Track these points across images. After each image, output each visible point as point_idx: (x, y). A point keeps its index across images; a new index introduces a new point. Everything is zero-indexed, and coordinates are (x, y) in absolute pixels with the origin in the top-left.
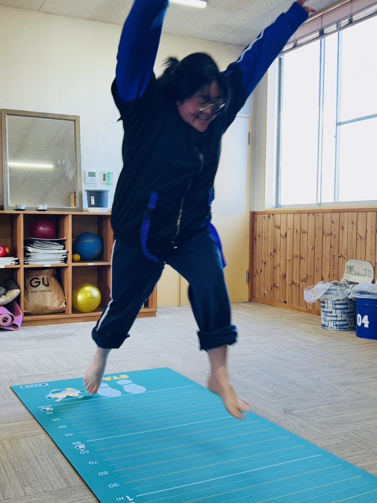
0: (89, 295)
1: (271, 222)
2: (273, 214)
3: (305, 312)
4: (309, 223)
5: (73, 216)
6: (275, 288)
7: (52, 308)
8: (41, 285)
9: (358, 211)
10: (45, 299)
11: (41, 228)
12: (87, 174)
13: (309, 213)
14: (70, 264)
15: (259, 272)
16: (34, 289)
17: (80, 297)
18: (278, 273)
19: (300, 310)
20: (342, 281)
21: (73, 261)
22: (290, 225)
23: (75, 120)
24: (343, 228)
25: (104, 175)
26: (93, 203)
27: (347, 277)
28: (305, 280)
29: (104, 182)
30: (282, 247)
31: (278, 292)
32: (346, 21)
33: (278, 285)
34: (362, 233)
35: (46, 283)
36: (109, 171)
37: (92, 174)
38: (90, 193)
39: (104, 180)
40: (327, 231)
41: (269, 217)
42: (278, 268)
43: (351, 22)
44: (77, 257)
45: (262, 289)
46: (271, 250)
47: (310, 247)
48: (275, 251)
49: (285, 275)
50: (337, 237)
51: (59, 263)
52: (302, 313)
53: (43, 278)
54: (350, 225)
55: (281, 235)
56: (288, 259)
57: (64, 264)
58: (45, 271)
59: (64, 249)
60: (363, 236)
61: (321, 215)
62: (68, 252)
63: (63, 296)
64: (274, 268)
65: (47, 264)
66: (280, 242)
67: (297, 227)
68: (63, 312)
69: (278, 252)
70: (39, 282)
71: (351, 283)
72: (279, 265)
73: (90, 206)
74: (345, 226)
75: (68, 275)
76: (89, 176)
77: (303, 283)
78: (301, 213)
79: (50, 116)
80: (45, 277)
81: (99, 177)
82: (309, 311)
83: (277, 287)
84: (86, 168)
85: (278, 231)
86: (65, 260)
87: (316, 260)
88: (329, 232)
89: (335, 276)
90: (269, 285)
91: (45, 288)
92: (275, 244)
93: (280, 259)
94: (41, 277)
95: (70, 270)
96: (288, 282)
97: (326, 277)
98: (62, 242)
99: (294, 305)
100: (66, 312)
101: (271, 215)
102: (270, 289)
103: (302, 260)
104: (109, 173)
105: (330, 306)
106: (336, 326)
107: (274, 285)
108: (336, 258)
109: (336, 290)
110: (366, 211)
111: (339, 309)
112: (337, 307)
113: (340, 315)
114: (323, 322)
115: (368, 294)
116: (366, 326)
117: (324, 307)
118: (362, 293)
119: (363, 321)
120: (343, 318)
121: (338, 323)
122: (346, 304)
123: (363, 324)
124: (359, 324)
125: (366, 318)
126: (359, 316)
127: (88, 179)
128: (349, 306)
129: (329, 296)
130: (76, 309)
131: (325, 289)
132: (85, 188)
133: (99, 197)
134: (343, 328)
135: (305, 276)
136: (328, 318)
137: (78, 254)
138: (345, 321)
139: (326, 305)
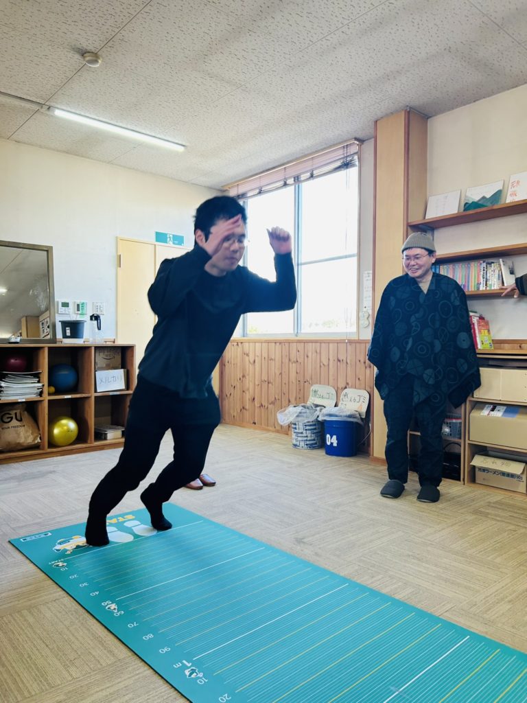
0: (65, 428)
1: (239, 349)
2: (242, 343)
3: (273, 432)
4: (276, 352)
5: (49, 348)
6: (244, 411)
7: (25, 444)
8: (14, 421)
9: (321, 342)
10: (18, 434)
11: (13, 361)
12: (60, 305)
13: (275, 343)
14: (46, 398)
15: (228, 395)
16: (6, 425)
17: (56, 431)
18: (248, 396)
19: (268, 431)
20: (309, 403)
21: (50, 394)
22: (258, 353)
23: (48, 250)
24: (307, 357)
25: (78, 305)
26: (68, 333)
27: (312, 400)
28: (273, 403)
29: (79, 312)
30: (251, 373)
31: (247, 414)
32: (308, 175)
33: (247, 407)
34: (325, 361)
35: (19, 418)
36: (82, 301)
37: (65, 305)
38: (65, 324)
39: (78, 310)
40: (293, 358)
41: (238, 345)
42: (247, 392)
43: (312, 176)
44: (52, 389)
45: (232, 412)
46: (239, 375)
47: (278, 373)
48: (243, 376)
49: (254, 399)
50: (302, 363)
51: (33, 397)
52: (271, 433)
53: (16, 414)
54: (314, 354)
55: (249, 362)
56: (257, 383)
57: (39, 398)
58: (17, 406)
59: (39, 382)
60: (326, 363)
61: (287, 344)
62: (43, 385)
63: (37, 431)
64: (244, 391)
65: (22, 399)
66: (249, 368)
67: (265, 355)
68: (37, 447)
69: (247, 377)
70: (12, 418)
71: (317, 406)
72: (248, 389)
73: (65, 336)
74: (310, 355)
75: (44, 409)
76: (62, 306)
77: (271, 405)
78: (268, 342)
79: (21, 246)
80: (18, 412)
81: (72, 308)
82: (278, 431)
83: (246, 409)
84: (59, 298)
85: (247, 358)
86: (41, 394)
87: (283, 385)
88: (295, 360)
89: (301, 399)
90: (238, 407)
91: (18, 423)
92: (244, 369)
93: (249, 383)
94: (13, 412)
95: (46, 404)
96: (257, 404)
97: (292, 400)
98: (37, 376)
99: (263, 426)
100: (41, 447)
101: (240, 344)
102: (239, 411)
103: (270, 385)
104: (83, 304)
105: (300, 428)
106: (307, 445)
107: (243, 408)
108: (302, 383)
109: (306, 413)
110: (328, 342)
111: (309, 430)
112: (308, 428)
113: (309, 435)
114: (294, 442)
115: (337, 416)
116: (335, 445)
117: (296, 428)
118: (330, 415)
119: (332, 440)
120: (313, 438)
121: (308, 443)
122: (315, 425)
123: (332, 443)
124: (329, 443)
125: (335, 437)
126: (328, 436)
127: (62, 309)
128: (317, 427)
129: (300, 419)
130: (52, 444)
131: (296, 412)
132: (59, 319)
133: (74, 328)
134: (312, 447)
135: (273, 399)
136: (299, 439)
137: (53, 386)
138: (314, 440)
139: (297, 427)
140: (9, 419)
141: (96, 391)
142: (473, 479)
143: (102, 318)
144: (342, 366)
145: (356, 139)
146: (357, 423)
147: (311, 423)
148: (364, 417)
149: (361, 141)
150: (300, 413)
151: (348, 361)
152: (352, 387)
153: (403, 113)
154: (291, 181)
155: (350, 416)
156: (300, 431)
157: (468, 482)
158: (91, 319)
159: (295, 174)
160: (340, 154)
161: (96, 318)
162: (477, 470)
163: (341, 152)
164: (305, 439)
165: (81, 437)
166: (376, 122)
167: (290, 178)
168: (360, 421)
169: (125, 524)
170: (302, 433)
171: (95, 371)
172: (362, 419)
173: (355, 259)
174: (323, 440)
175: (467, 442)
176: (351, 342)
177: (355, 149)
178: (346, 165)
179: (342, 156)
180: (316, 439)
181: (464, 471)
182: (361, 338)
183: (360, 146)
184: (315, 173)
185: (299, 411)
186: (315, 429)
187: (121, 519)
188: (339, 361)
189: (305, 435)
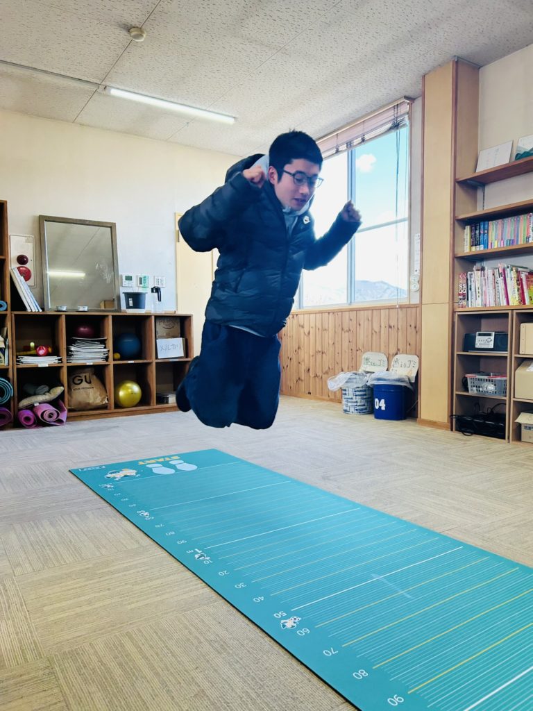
0: (130, 390)
1: (295, 321)
2: (297, 314)
3: (328, 401)
4: (330, 321)
5: (113, 316)
6: (300, 382)
7: (94, 404)
8: (84, 383)
9: (372, 309)
10: (88, 395)
11: (82, 329)
12: (124, 278)
13: (329, 313)
14: (111, 362)
15: (285, 367)
16: (77, 387)
17: (122, 393)
18: (303, 368)
19: (323, 400)
20: (360, 371)
21: (114, 360)
22: (312, 324)
23: (112, 227)
24: (360, 325)
25: (141, 279)
26: (131, 304)
27: (364, 367)
28: (327, 373)
29: (141, 285)
30: (306, 344)
31: (302, 385)
32: (359, 140)
33: (303, 378)
34: (376, 328)
35: (88, 380)
36: (145, 275)
37: (129, 278)
38: (128, 295)
39: (141, 283)
40: (346, 328)
42: (303, 363)
43: (363, 140)
44: (118, 356)
45: (288, 383)
46: (295, 347)
47: (331, 343)
48: (299, 348)
49: (309, 370)
50: (355, 333)
51: (101, 362)
52: (325, 402)
53: (85, 376)
54: (366, 322)
55: (304, 333)
56: (311, 354)
57: (105, 363)
58: (87, 370)
59: (105, 348)
60: (377, 330)
61: (340, 314)
62: (109, 351)
63: (104, 393)
64: (299, 363)
65: (90, 363)
66: (304, 339)
67: (319, 325)
68: (105, 407)
69: (302, 349)
70: (82, 380)
71: (368, 372)
72: (304, 361)
73: (128, 307)
74: (362, 323)
75: (110, 372)
76: (126, 280)
77: (326, 375)
78: (321, 312)
79: (87, 223)
80: (87, 375)
81: (135, 281)
82: (331, 400)
83: (302, 380)
84: (123, 271)
85: (302, 330)
86: (107, 359)
87: (337, 355)
88: (348, 329)
89: (354, 367)
90: (295, 378)
91: (88, 385)
92: (299, 342)
93: (303, 354)
94: (83, 375)
95: (111, 368)
96: (312, 374)
97: (345, 369)
98: (103, 342)
99: (318, 395)
100: (109, 407)
101: (295, 316)
102: (295, 382)
103: (324, 355)
104: (145, 277)
105: (350, 394)
106: (357, 410)
107: (299, 379)
108: (354, 352)
109: (355, 378)
110: (379, 309)
111: (358, 395)
112: (357, 393)
113: (359, 401)
114: (345, 408)
115: (385, 380)
116: (383, 408)
117: (346, 394)
118: (379, 379)
119: (381, 404)
120: (362, 404)
121: (358, 408)
122: (365, 391)
123: (380, 407)
124: (377, 407)
125: (383, 401)
126: (377, 400)
127: (126, 283)
128: (367, 392)
129: (349, 384)
130: (118, 405)
131: (345, 378)
132: (122, 291)
133: (136, 299)
134: (362, 412)
135: (327, 368)
136: (350, 404)
137: (119, 353)
138: (364, 405)
139: (347, 392)
140: (80, 381)
141: (157, 358)
142: (518, 437)
143: (162, 290)
144: (393, 332)
145: (406, 97)
146: (405, 387)
147: (361, 389)
148: (413, 381)
149: (411, 99)
150: (350, 379)
151: (400, 328)
152: (403, 353)
153: (451, 64)
154: (343, 147)
155: (399, 380)
156: (350, 397)
157: (512, 440)
158: (152, 291)
159: (348, 139)
160: (390, 115)
161: (156, 290)
162: (523, 428)
163: (391, 113)
164: (355, 404)
165: (144, 400)
166: (424, 77)
167: (343, 144)
168: (409, 386)
169: (170, 462)
170: (352, 399)
171: (156, 339)
172: (411, 383)
173: (406, 223)
174: (372, 404)
175: (512, 399)
176: (401, 307)
177: (405, 108)
178: (396, 126)
179: (393, 117)
180: (366, 404)
181: (509, 429)
182: (412, 303)
183: (410, 105)
184: (367, 137)
185: (348, 377)
186: (365, 395)
187: (167, 459)
188: (390, 327)
189: (354, 400)
